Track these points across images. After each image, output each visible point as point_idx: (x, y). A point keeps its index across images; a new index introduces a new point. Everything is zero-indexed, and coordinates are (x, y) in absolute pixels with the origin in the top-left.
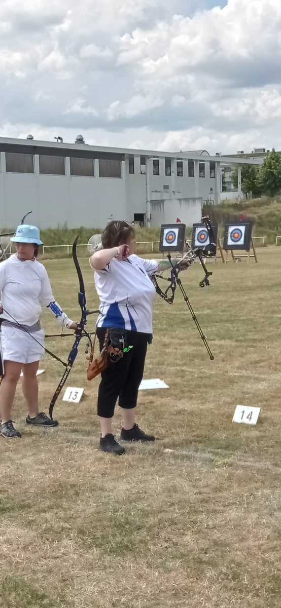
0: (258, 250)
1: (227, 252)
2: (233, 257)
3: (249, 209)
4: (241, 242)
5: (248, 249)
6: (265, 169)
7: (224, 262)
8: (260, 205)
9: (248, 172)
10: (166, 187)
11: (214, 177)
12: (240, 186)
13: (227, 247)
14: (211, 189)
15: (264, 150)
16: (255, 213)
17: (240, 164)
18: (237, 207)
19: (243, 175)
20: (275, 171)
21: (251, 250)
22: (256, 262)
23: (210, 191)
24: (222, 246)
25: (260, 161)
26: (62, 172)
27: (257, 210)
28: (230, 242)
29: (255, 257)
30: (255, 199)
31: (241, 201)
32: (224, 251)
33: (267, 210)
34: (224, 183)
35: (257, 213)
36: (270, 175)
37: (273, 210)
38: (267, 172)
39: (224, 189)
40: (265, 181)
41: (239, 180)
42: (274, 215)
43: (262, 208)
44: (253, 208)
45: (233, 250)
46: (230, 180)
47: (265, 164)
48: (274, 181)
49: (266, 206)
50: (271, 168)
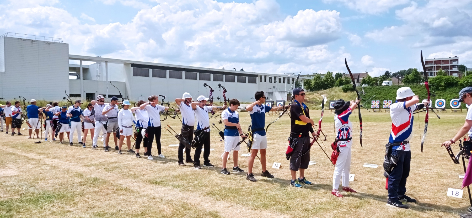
9: (308, 82)
10: (274, 87)
17: (303, 79)
19: (306, 83)
20: (319, 82)
26: (234, 81)
37: (314, 96)
38: (315, 82)
41: (303, 85)
47: (314, 79)
48: (318, 86)
50: (316, 80)
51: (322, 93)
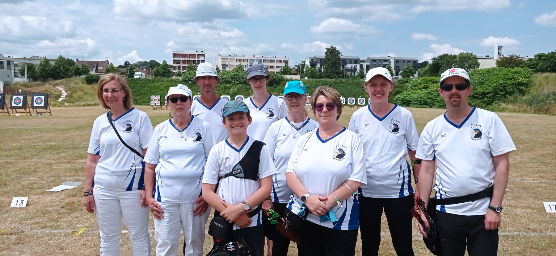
0: (52, 108)
1: (33, 110)
2: (37, 113)
3: (33, 87)
4: (42, 104)
5: (46, 109)
6: (41, 67)
7: (31, 115)
8: (39, 85)
11: (10, 69)
12: (26, 75)
13: (33, 107)
14: (8, 76)
15: (38, 57)
16: (37, 90)
17: (26, 63)
18: (24, 85)
19: (29, 69)
20: (46, 69)
21: (48, 109)
22: (51, 115)
23: (7, 77)
24: (30, 106)
25: (38, 62)
27: (37, 88)
28: (35, 104)
29: (50, 112)
30: (35, 82)
31: (27, 83)
32: (31, 110)
33: (43, 89)
34: (15, 73)
35: (38, 90)
36: (43, 70)
37: (47, 88)
38: (42, 69)
39: (15, 76)
40: (41, 73)
41: (26, 72)
42: (48, 91)
43: (40, 87)
44: (35, 87)
45: (37, 109)
46: (18, 71)
47: (41, 64)
48: (46, 74)
49: (43, 86)
50: (44, 67)
51: (57, 85)
